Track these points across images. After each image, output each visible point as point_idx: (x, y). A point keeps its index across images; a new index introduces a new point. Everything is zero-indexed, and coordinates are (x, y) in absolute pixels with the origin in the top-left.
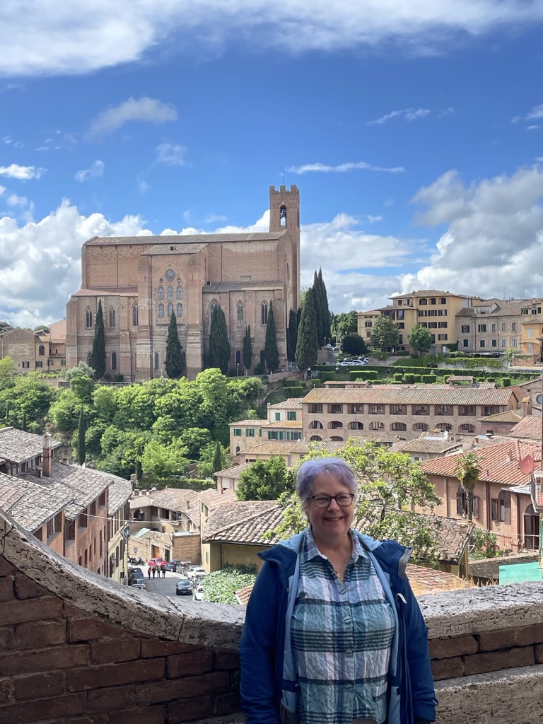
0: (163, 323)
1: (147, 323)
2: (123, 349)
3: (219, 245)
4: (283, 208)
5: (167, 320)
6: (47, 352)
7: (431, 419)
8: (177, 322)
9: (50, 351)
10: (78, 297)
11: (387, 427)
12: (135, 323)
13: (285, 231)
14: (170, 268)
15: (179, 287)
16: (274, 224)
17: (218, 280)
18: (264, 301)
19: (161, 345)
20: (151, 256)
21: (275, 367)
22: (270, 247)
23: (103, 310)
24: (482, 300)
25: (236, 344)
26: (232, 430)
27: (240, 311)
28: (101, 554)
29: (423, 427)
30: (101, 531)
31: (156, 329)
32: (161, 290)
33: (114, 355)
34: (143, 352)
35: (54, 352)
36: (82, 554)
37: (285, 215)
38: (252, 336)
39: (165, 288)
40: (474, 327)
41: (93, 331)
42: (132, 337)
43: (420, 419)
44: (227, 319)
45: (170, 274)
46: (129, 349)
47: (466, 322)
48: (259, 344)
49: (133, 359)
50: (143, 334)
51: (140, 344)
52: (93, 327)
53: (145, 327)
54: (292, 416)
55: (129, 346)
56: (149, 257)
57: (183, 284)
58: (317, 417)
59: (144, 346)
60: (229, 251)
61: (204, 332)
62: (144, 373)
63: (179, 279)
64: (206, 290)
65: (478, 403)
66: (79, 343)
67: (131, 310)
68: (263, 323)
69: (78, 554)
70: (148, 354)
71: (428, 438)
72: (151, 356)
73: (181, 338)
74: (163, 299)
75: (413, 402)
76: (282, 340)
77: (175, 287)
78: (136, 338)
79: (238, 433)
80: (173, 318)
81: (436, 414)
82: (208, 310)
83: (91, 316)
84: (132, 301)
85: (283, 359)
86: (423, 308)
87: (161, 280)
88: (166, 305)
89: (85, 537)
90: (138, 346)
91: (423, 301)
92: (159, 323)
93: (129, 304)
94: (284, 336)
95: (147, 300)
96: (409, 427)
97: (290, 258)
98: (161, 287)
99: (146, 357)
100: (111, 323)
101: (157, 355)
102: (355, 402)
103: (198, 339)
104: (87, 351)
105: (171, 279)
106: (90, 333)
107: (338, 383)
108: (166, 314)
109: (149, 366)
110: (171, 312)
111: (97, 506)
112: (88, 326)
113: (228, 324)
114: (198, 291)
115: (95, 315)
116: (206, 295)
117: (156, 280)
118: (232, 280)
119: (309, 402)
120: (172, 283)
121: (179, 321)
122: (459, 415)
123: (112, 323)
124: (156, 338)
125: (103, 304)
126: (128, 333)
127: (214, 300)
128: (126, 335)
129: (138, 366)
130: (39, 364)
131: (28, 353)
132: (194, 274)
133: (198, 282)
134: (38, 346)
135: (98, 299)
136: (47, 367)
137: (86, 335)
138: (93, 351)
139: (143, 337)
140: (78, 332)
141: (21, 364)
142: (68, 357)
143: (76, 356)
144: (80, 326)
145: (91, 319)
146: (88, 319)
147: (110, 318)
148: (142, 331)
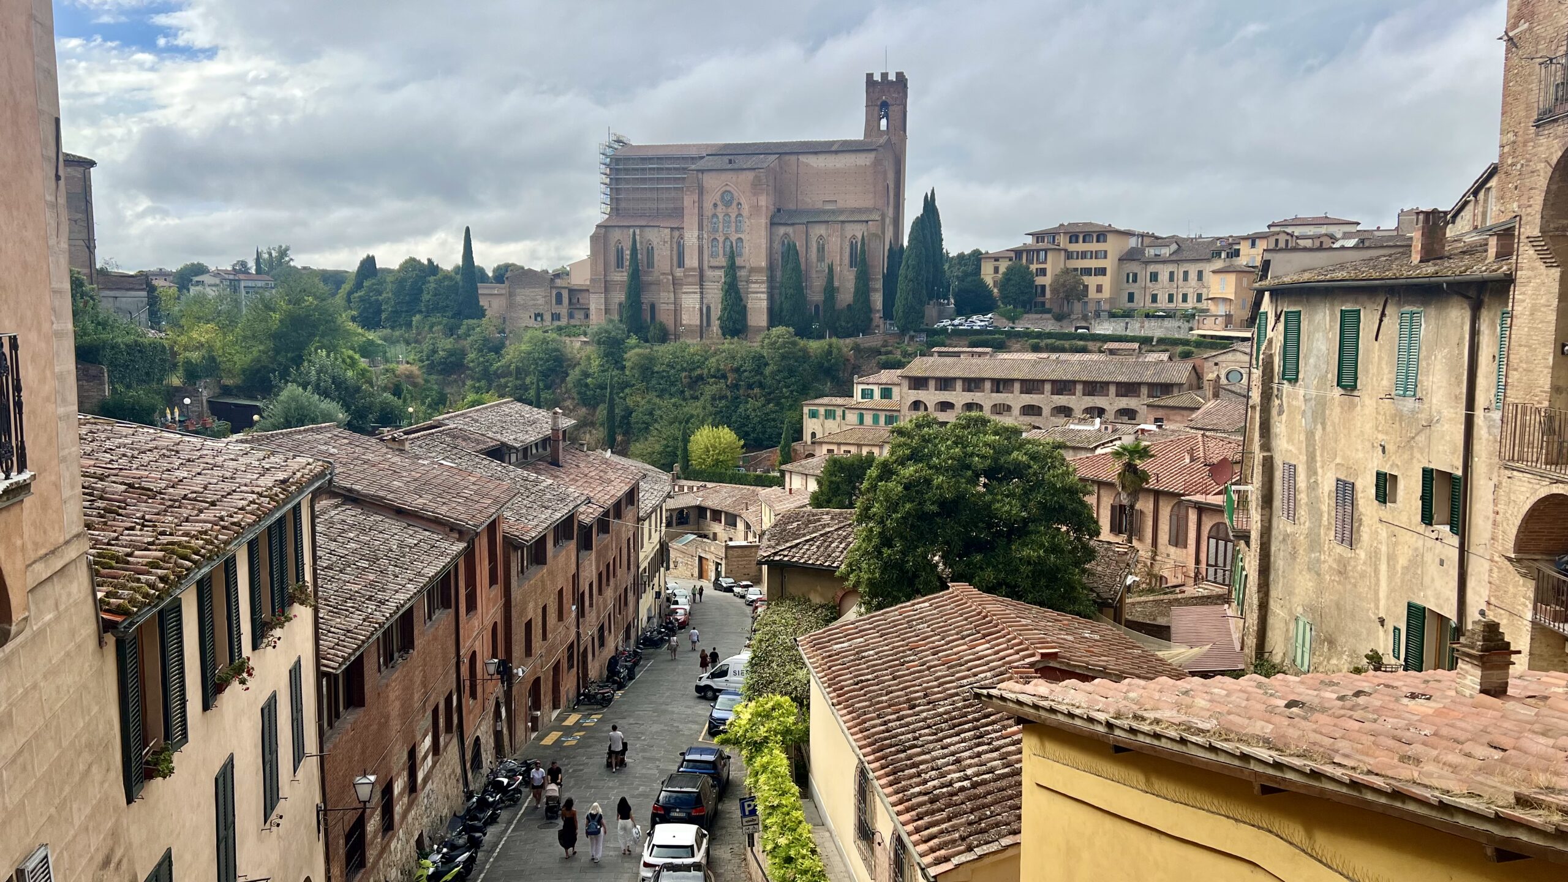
0: (717, 264)
1: (695, 263)
2: (664, 300)
3: (793, 158)
4: (884, 105)
5: (722, 261)
6: (566, 300)
7: (1078, 402)
8: (737, 264)
9: (570, 299)
10: (606, 227)
11: (1016, 411)
12: (681, 264)
13: (885, 137)
14: (728, 188)
15: (739, 215)
16: (871, 127)
17: (792, 206)
18: (854, 237)
19: (715, 295)
20: (703, 171)
21: (866, 328)
22: (864, 160)
23: (639, 246)
24: (1157, 238)
25: (815, 296)
26: (806, 410)
27: (821, 249)
28: (629, 569)
29: (1065, 411)
30: (629, 540)
31: (709, 273)
32: (715, 220)
33: (653, 307)
34: (690, 302)
35: (575, 301)
36: (603, 568)
37: (887, 116)
38: (836, 284)
39: (721, 216)
40: (1144, 274)
41: (625, 274)
42: (676, 283)
43: (1062, 400)
44: (803, 260)
45: (727, 198)
46: (672, 300)
47: (1134, 267)
48: (846, 296)
49: (677, 311)
50: (690, 280)
51: (686, 293)
52: (626, 268)
53: (693, 269)
54: (886, 394)
55: (672, 295)
56: (700, 175)
57: (745, 212)
58: (921, 395)
59: (692, 296)
60: (807, 165)
61: (771, 279)
62: (692, 331)
63: (739, 204)
64: (776, 220)
65: (1144, 379)
66: (607, 290)
67: (675, 246)
68: (851, 266)
69: (598, 568)
70: (698, 306)
71: (1072, 427)
72: (701, 310)
73: (741, 285)
74: (717, 231)
75: (1054, 377)
76: (876, 290)
77: (733, 216)
78: (682, 285)
79: (814, 415)
80: (732, 257)
81: (1084, 395)
82: (777, 246)
83: (622, 253)
84: (676, 234)
85: (877, 317)
86: (1073, 247)
87: (715, 205)
88: (721, 239)
89: (606, 547)
90: (684, 296)
91: (1074, 238)
92: (712, 264)
93: (672, 238)
94: (879, 285)
95: (696, 233)
96: (1046, 411)
97: (891, 176)
98: (715, 215)
99: (694, 311)
100: (648, 263)
101: (709, 308)
102: (973, 376)
103: (763, 288)
104: (617, 301)
105: (728, 204)
106: (621, 277)
107: (951, 349)
108: (721, 252)
109: (698, 323)
110: (728, 249)
111: (623, 506)
112: (619, 267)
113: (803, 267)
114: (763, 221)
115: (628, 252)
116: (775, 228)
117: (708, 205)
118: (810, 207)
119: (910, 374)
120: (730, 210)
121: (739, 262)
122: (1117, 395)
123: (650, 264)
124: (708, 285)
125: (638, 238)
126: (671, 278)
127: (786, 234)
128: (668, 280)
129: (684, 322)
130: (556, 317)
131: (541, 301)
132: (760, 198)
133: (764, 209)
134: (554, 292)
135: (631, 230)
136: (565, 321)
137: (615, 279)
138: (625, 301)
139: (691, 284)
140: (605, 275)
141: (533, 317)
142: (592, 307)
143: (603, 307)
144: (607, 267)
145: (622, 257)
146: (618, 257)
147: (648, 256)
148: (689, 275)
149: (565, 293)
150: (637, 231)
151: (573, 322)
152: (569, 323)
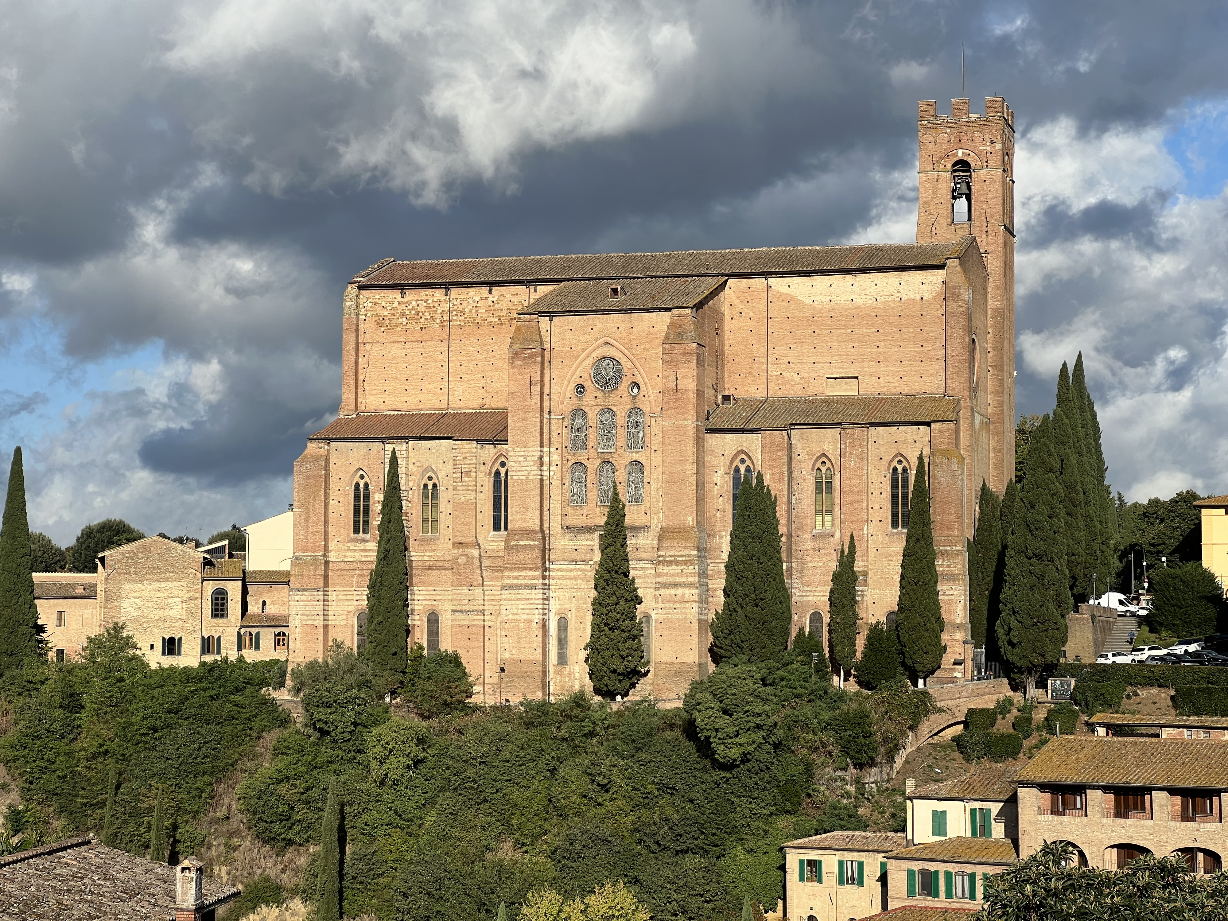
0: (581, 521)
1: (533, 521)
2: (459, 604)
3: (758, 283)
4: (962, 168)
5: (596, 514)
6: (234, 606)
8: (628, 520)
9: (245, 606)
10: (329, 440)
12: (499, 521)
13: (965, 239)
14: (609, 351)
15: (636, 410)
16: (933, 216)
17: (756, 391)
19: (576, 592)
20: (551, 314)
21: (930, 665)
22: (919, 288)
23: (403, 482)
25: (812, 591)
26: (793, 860)
27: (824, 487)
31: (562, 542)
32: (579, 422)
33: (433, 620)
34: (520, 612)
35: (254, 608)
37: (968, 192)
38: (859, 566)
39: (592, 414)
41: (373, 546)
42: (488, 568)
44: (781, 511)
45: (608, 371)
46: (478, 603)
48: (883, 593)
49: (488, 631)
50: (522, 556)
51: (512, 587)
52: (375, 532)
53: (528, 533)
55: (478, 592)
56: (544, 321)
57: (650, 403)
58: (1069, 826)
59: (525, 593)
60: (790, 299)
62: (524, 676)
63: (635, 385)
64: (718, 421)
66: (328, 584)
67: (488, 482)
68: (895, 525)
70: (537, 618)
72: (545, 625)
73: (637, 569)
74: (584, 447)
76: (952, 578)
77: (621, 412)
78: (497, 569)
79: (811, 872)
82: (725, 482)
83: (367, 497)
84: (489, 451)
85: (957, 638)
87: (580, 389)
88: (592, 465)
90: (502, 595)
92: (571, 522)
93: (481, 462)
95: (534, 452)
98: (578, 412)
99: (527, 628)
100: (425, 520)
101: (562, 623)
104: (352, 606)
105: (609, 385)
106: (364, 551)
108: (593, 494)
109: (538, 655)
110: (608, 487)
112: (356, 531)
113: (782, 529)
114: (691, 422)
115: (380, 496)
116: (714, 440)
117: (563, 389)
118: (798, 391)
119: (1044, 777)
120: (613, 399)
121: (632, 516)
123: (430, 522)
124: (557, 569)
125: (401, 464)
126: (476, 553)
127: (743, 455)
128: (470, 558)
129: (505, 655)
130: (208, 645)
131: (178, 610)
132: (682, 372)
133: (692, 395)
134: (210, 587)
135: (389, 447)
136: (233, 656)
137: (350, 556)
138: (371, 608)
139: (523, 567)
140: (326, 549)
141: (159, 646)
142: (295, 622)
143: (319, 622)
144: (332, 531)
145: (367, 508)
146: (356, 508)
147: (424, 505)
148: (517, 548)
149: (234, 589)
150: (401, 448)
151: (251, 656)
152: (241, 659)
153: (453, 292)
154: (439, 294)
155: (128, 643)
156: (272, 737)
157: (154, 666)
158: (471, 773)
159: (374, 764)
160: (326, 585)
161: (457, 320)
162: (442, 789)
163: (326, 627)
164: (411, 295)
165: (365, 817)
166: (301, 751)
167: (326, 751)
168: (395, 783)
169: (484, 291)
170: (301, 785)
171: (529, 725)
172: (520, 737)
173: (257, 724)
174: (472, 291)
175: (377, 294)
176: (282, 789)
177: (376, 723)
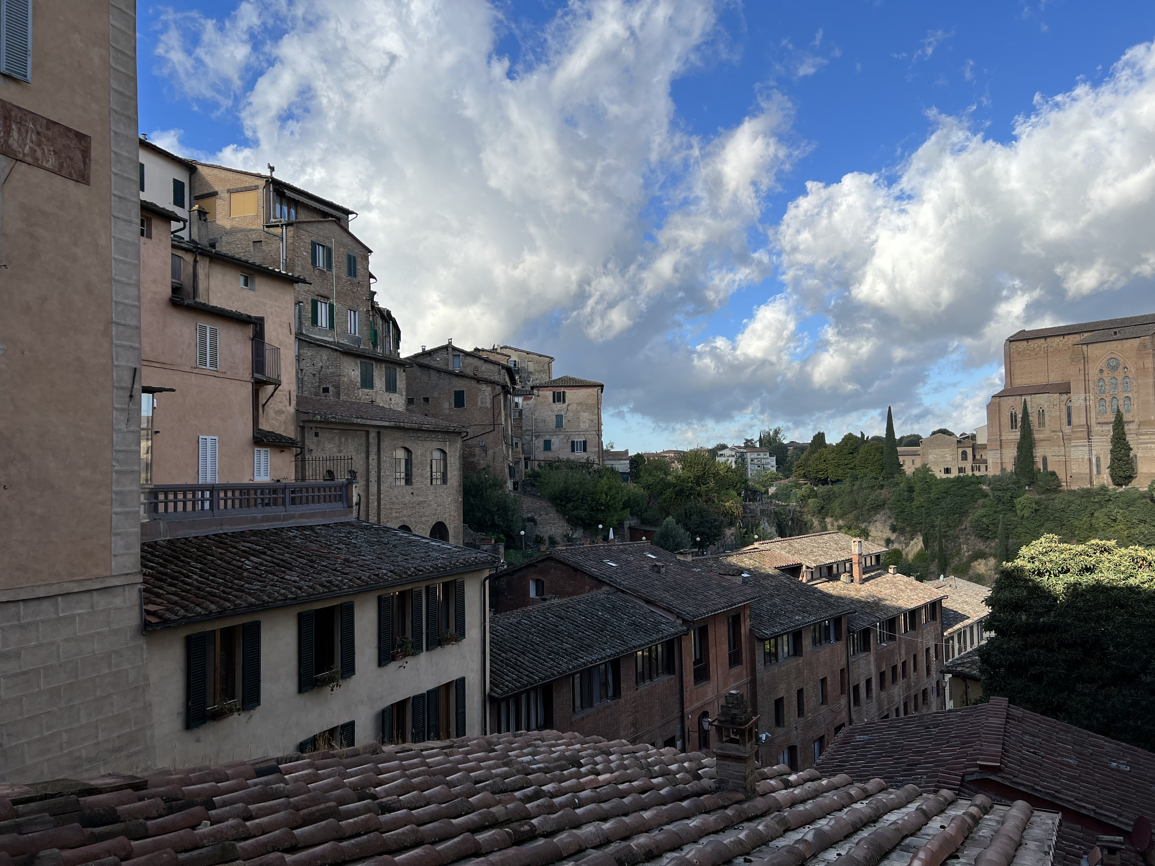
0: (1104, 420)
1: (1083, 421)
2: (1055, 453)
5: (1111, 417)
6: (970, 456)
8: (1125, 419)
9: (974, 456)
10: (1000, 396)
12: (1069, 422)
14: (1113, 356)
15: (1126, 377)
19: (1103, 447)
20: (1087, 344)
23: (1029, 410)
31: (1096, 428)
32: (1102, 383)
33: (1045, 459)
34: (1079, 455)
35: (978, 457)
36: (886, 668)
39: (1107, 380)
41: (1019, 433)
42: (1066, 439)
45: (1113, 363)
46: (1062, 453)
49: (1067, 463)
50: (1080, 435)
51: (1075, 446)
52: (1019, 429)
53: (1082, 426)
55: (1062, 449)
57: (1132, 374)
59: (1081, 448)
62: (1082, 479)
63: (1125, 368)
67: (1064, 408)
70: (1086, 457)
72: (1090, 460)
73: (1130, 438)
74: (1104, 392)
77: (1120, 378)
78: (1070, 440)
80: (1119, 414)
83: (1016, 416)
84: (1065, 397)
87: (1101, 371)
88: (1108, 399)
89: (892, 652)
90: (1072, 449)
92: (1100, 421)
93: (1061, 401)
95: (1082, 396)
98: (1101, 379)
99: (1083, 461)
100: (1039, 423)
101: (1098, 459)
104: (1012, 455)
105: (1114, 368)
106: (1016, 435)
108: (1108, 410)
109: (1088, 471)
110: (1115, 407)
112: (1012, 428)
115: (1020, 416)
117: (1094, 371)
120: (1116, 374)
121: (1127, 418)
123: (1042, 424)
124: (1095, 438)
125: (1029, 403)
126: (1061, 434)
128: (1059, 436)
129: (1074, 471)
130: (961, 470)
131: (949, 458)
132: (1146, 361)
133: (1151, 370)
134: (960, 450)
135: (1023, 398)
136: (970, 473)
137: (1010, 438)
138: (1018, 456)
139: (1079, 438)
140: (1000, 435)
141: (943, 470)
142: (990, 462)
143: (999, 461)
144: (1002, 429)
145: (1016, 420)
146: (1012, 420)
147: (1039, 418)
148: (1077, 432)
149: (969, 451)
150: (1028, 398)
151: (977, 473)
152: (973, 475)
153: (1048, 340)
154: (1042, 341)
155: (929, 470)
156: (981, 501)
157: (938, 478)
158: (1057, 515)
159: (1018, 511)
160: (1001, 448)
161: (1050, 350)
162: (1047, 520)
163: (1002, 463)
164: (1031, 342)
165: (1016, 530)
166: (991, 507)
167: (1001, 507)
168: (1027, 518)
169: (1061, 338)
170: (991, 518)
171: (1082, 497)
172: (1078, 502)
173: (976, 497)
174: (1056, 338)
175: (1017, 343)
176: (984, 519)
177: (1019, 497)
